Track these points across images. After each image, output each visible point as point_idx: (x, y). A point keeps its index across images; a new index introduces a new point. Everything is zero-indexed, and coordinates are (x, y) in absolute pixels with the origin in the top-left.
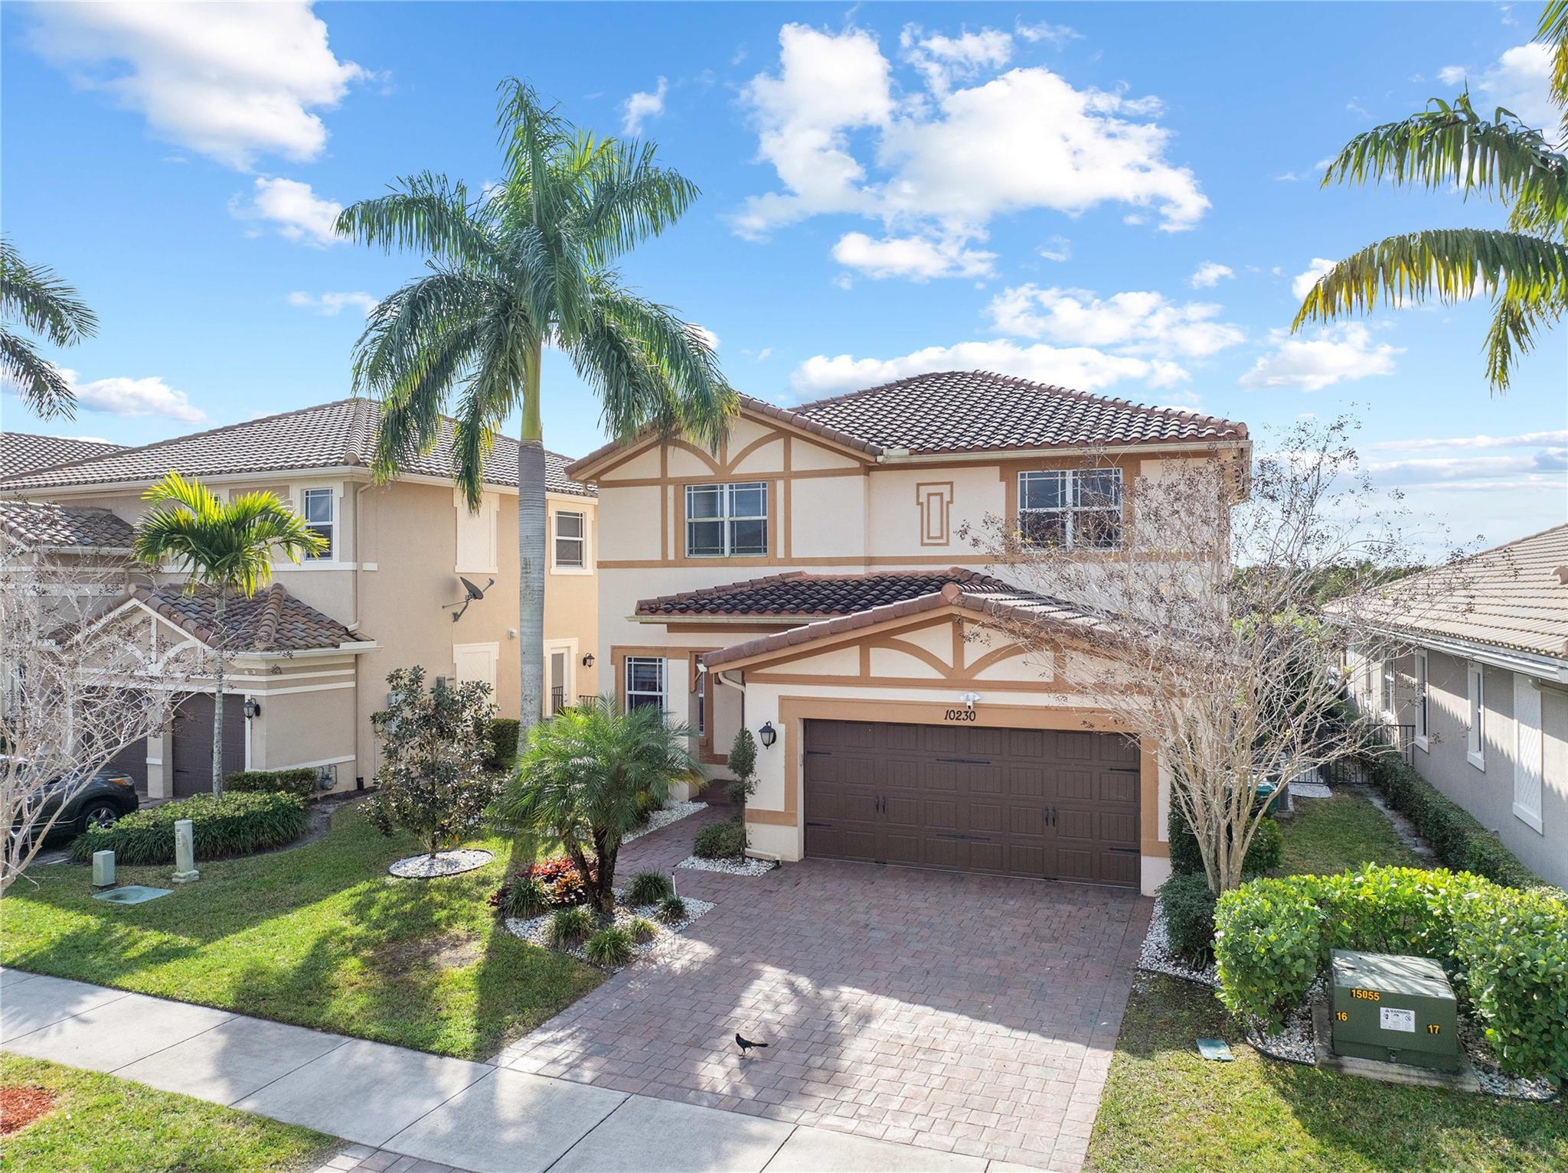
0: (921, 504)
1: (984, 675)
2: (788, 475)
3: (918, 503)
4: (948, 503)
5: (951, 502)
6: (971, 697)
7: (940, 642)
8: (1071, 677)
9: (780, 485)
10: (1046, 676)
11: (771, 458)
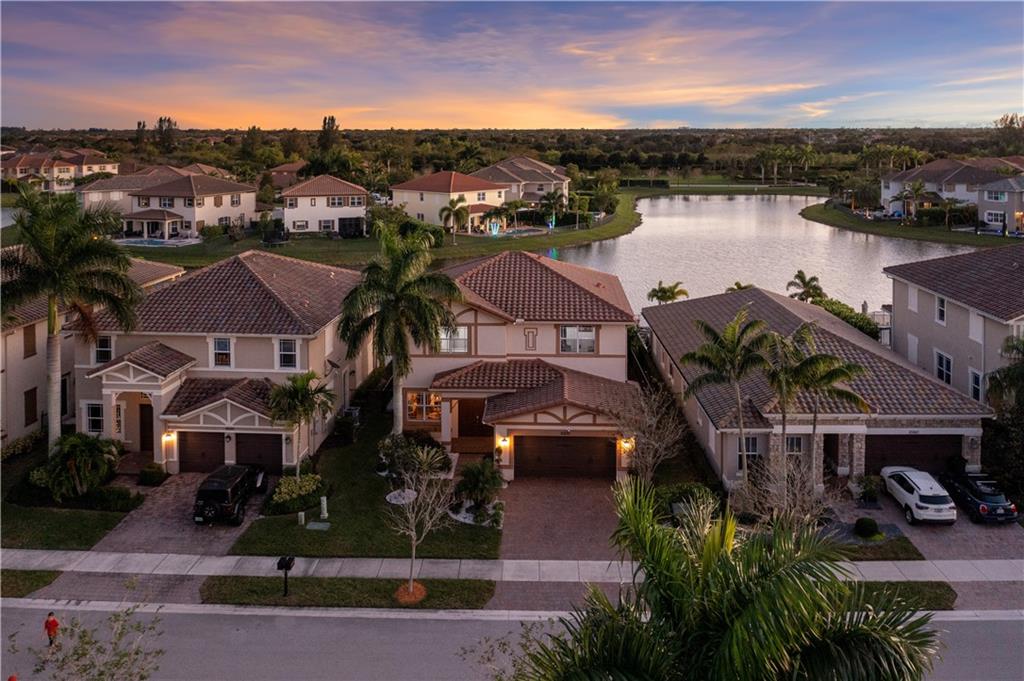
0: (526, 335)
1: (572, 422)
2: (476, 324)
4: (536, 336)
6: (569, 428)
7: (559, 413)
8: (598, 422)
9: (473, 328)
10: (591, 421)
11: (469, 317)
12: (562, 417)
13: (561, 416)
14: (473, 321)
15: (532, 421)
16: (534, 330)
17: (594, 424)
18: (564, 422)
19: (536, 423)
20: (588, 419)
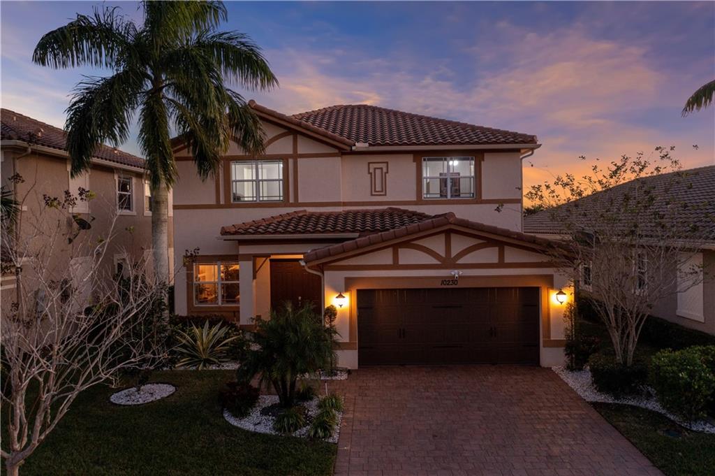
0: (371, 173)
1: (461, 261)
2: (296, 156)
3: (369, 173)
4: (386, 173)
5: (387, 172)
6: (456, 273)
7: (437, 245)
8: (507, 260)
9: (291, 161)
10: (495, 260)
11: (284, 146)
12: (443, 254)
13: (441, 252)
14: (290, 152)
15: (390, 261)
16: (384, 166)
17: (501, 264)
18: (448, 263)
19: (396, 266)
20: (490, 255)
